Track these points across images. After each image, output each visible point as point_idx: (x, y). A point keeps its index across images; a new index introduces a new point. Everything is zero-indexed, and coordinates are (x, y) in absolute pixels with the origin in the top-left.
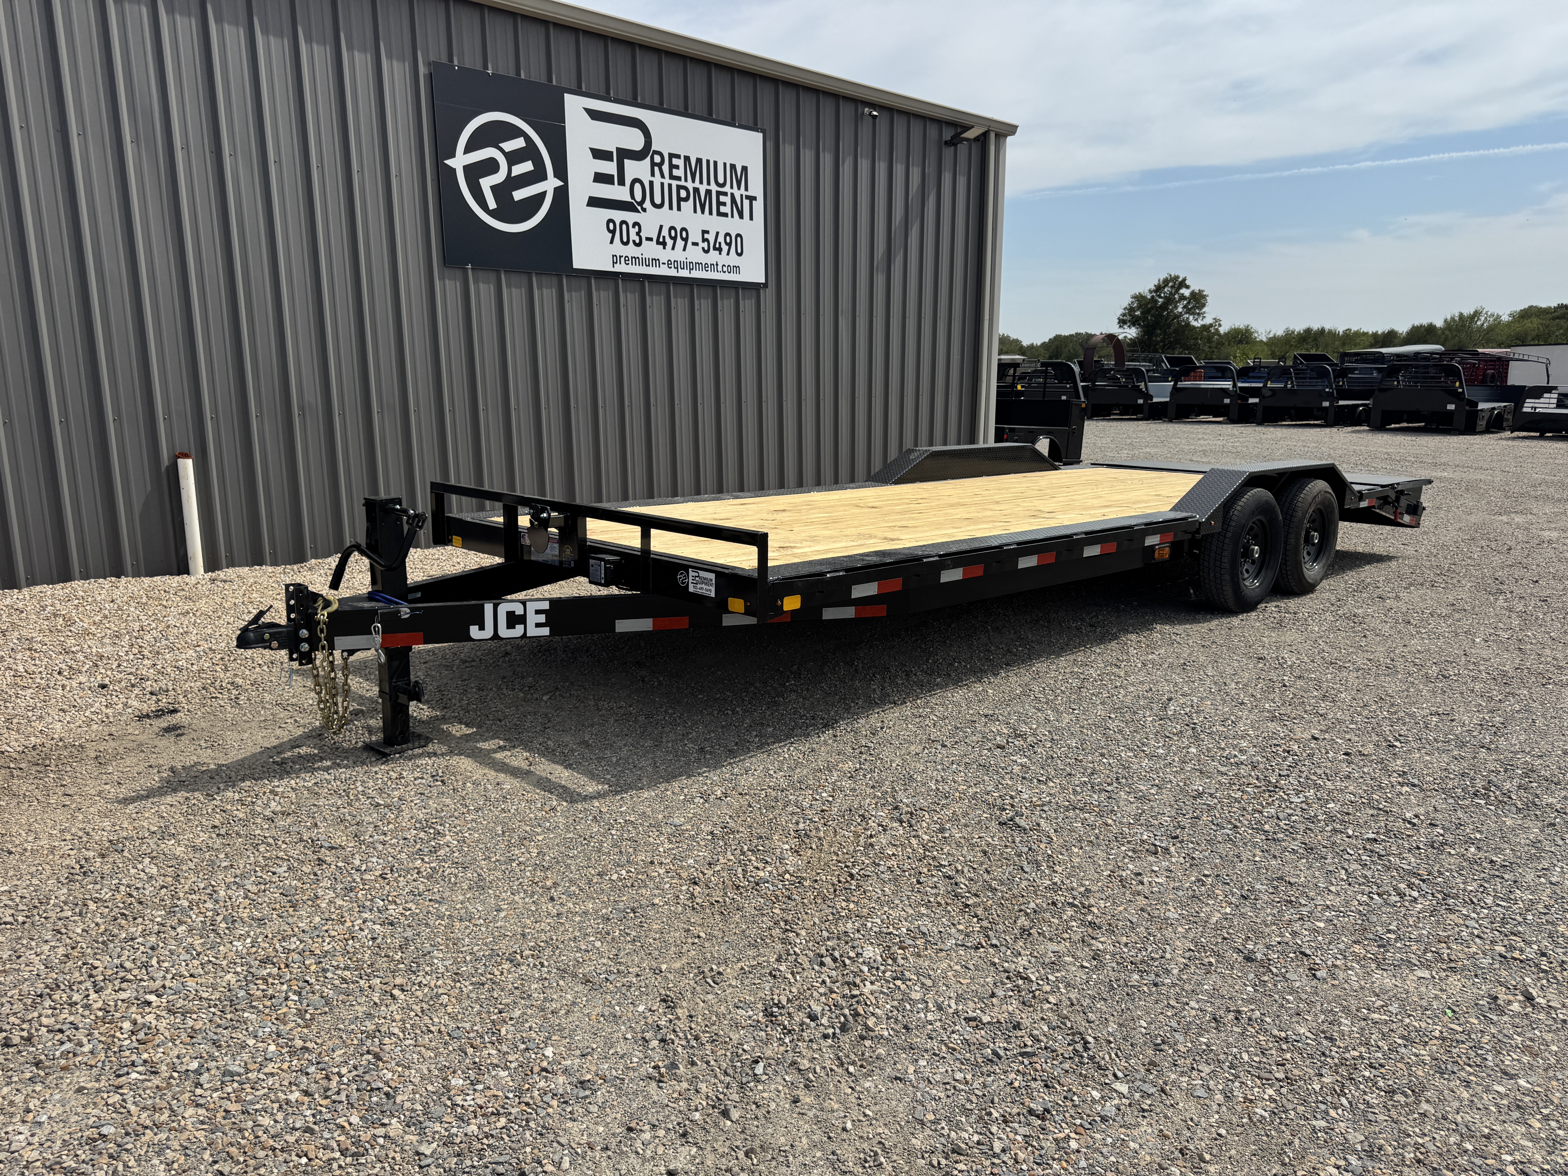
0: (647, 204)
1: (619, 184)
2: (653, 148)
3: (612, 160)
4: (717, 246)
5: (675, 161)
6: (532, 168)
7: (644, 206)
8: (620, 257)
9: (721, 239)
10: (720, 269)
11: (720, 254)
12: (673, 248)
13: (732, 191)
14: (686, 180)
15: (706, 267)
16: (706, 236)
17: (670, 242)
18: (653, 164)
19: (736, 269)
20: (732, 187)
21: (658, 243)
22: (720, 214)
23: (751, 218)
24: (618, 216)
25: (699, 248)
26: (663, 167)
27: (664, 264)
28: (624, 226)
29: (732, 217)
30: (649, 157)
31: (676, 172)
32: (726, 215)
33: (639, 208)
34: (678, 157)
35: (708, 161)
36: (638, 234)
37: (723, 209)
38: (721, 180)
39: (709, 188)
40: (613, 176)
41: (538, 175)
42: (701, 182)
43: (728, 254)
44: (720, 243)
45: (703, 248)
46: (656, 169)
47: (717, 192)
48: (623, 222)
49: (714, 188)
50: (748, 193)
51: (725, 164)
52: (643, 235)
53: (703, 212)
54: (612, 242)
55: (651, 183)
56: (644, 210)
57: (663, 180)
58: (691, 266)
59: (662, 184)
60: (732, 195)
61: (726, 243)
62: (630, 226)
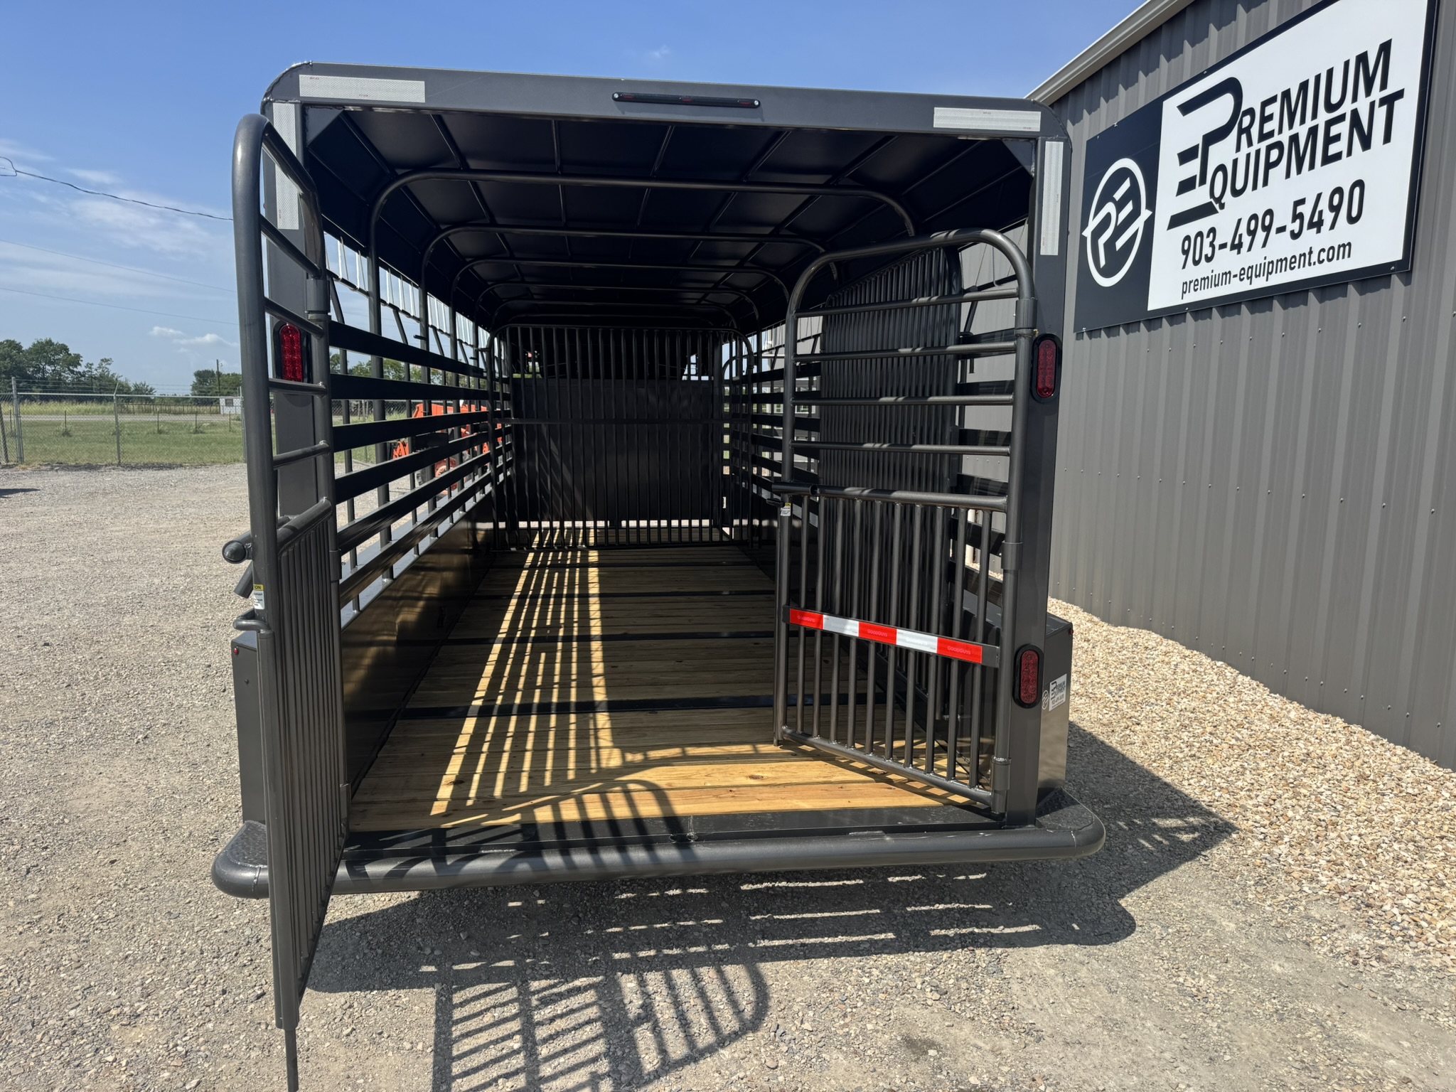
0: (1228, 196)
1: (1200, 184)
2: (1244, 107)
3: (1196, 157)
4: (1316, 219)
5: (1268, 111)
6: (1131, 208)
7: (1223, 201)
8: (1190, 282)
9: (1324, 205)
10: (1314, 258)
11: (1319, 231)
12: (1249, 249)
13: (1354, 106)
14: (1280, 131)
15: (1292, 263)
16: (1300, 209)
18: (1241, 131)
19: (1346, 248)
20: (1355, 99)
21: (1233, 247)
22: (1327, 159)
23: (1387, 139)
24: (1191, 228)
25: (1287, 234)
26: (1252, 130)
27: (1235, 276)
28: (1199, 239)
29: (1349, 153)
30: (1237, 125)
31: (1268, 127)
32: (1338, 156)
33: (1217, 206)
34: (1273, 100)
35: (1318, 78)
36: (1212, 245)
37: (1333, 149)
38: (1335, 99)
39: (1314, 123)
40: (1195, 177)
41: (1135, 214)
43: (1332, 227)
44: (1321, 212)
45: (1292, 232)
47: (1326, 122)
48: (1200, 234)
49: (1323, 116)
50: (1384, 93)
51: (1347, 64)
52: (1217, 244)
53: (1299, 171)
54: (1184, 267)
55: (1235, 162)
56: (1222, 206)
57: (1250, 150)
58: (1270, 267)
59: (1248, 156)
60: (1355, 113)
61: (1331, 207)
62: (1205, 235)
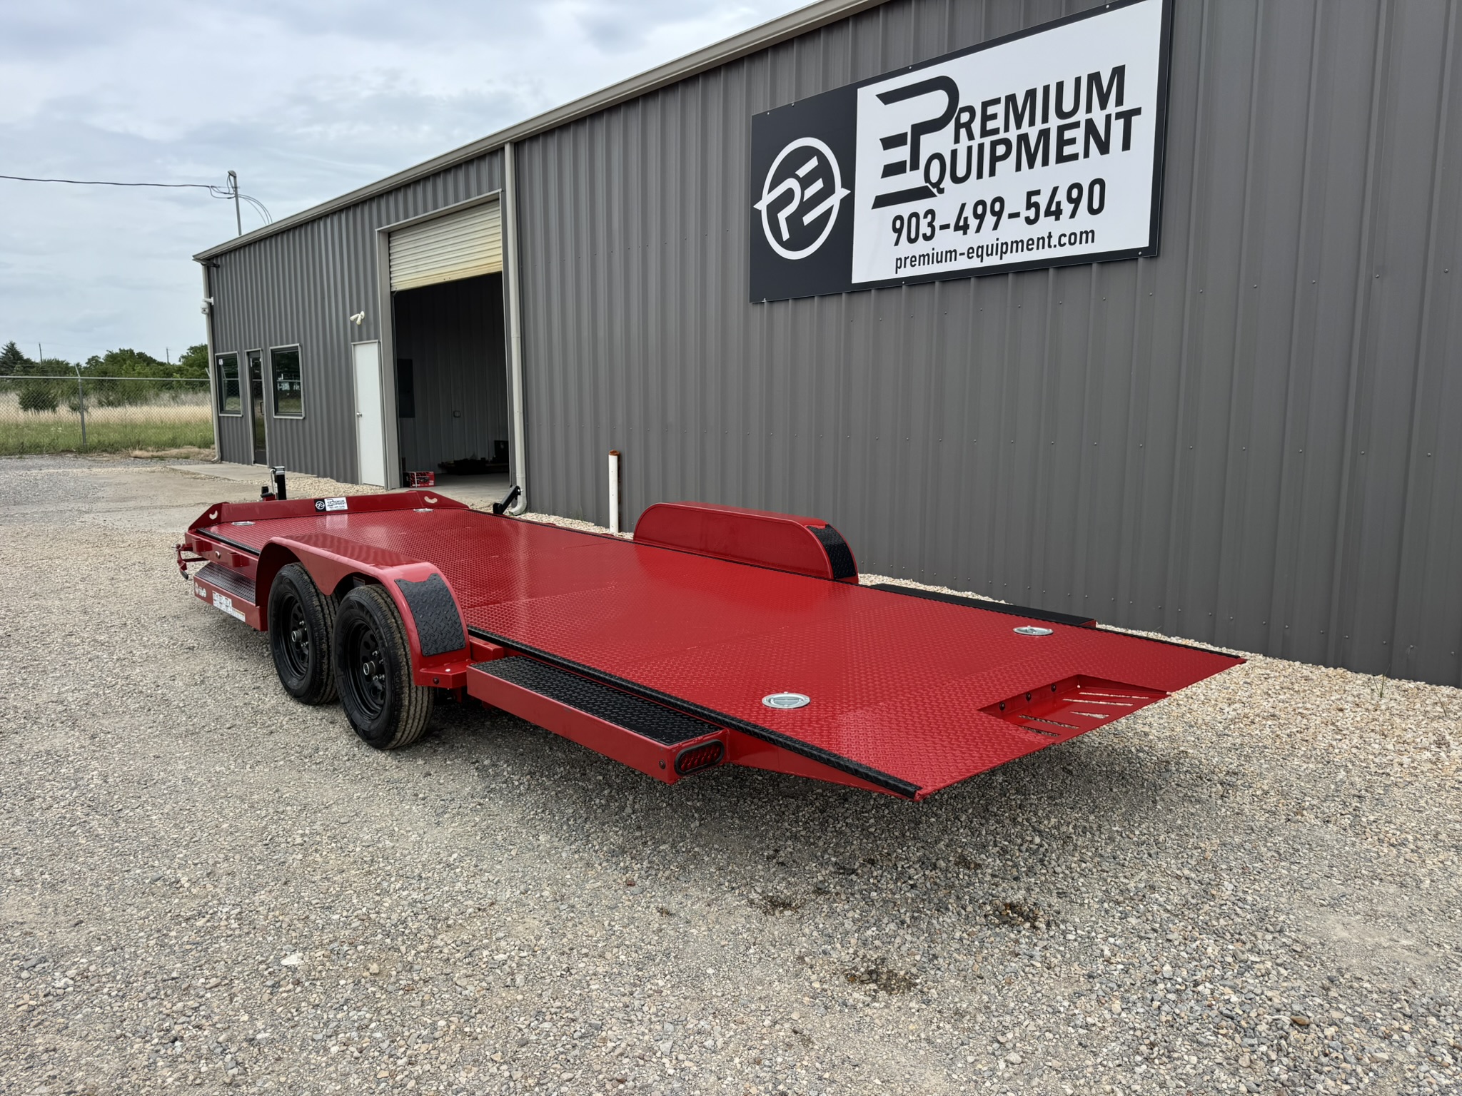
0: (947, 183)
1: (912, 169)
2: (961, 105)
3: (904, 144)
4: (1053, 208)
5: (991, 110)
6: (822, 186)
7: (941, 186)
8: (906, 259)
9: (1061, 196)
10: (1054, 241)
11: (1057, 219)
12: (978, 230)
13: (1089, 116)
15: (1029, 245)
16: (1034, 199)
17: (973, 223)
18: (958, 126)
19: (1089, 235)
20: (1089, 110)
21: (957, 228)
22: (1061, 159)
23: (1126, 146)
24: (905, 209)
25: (1022, 219)
26: (972, 125)
27: (962, 254)
28: (914, 220)
30: (953, 120)
31: (991, 125)
32: (1074, 157)
33: (935, 191)
34: (997, 101)
35: (1046, 89)
36: (931, 225)
37: (1068, 150)
38: (1068, 106)
39: (1045, 126)
40: (906, 161)
41: (828, 191)
42: (1032, 123)
43: (1073, 216)
44: (1058, 204)
45: (1029, 221)
46: (963, 132)
47: (1059, 127)
48: (916, 215)
49: (1054, 122)
50: (1120, 109)
51: (1078, 80)
52: (937, 224)
53: (1031, 165)
54: (897, 244)
55: (954, 153)
56: (941, 191)
57: (971, 143)
58: (1003, 248)
59: (970, 149)
60: (1090, 123)
61: (1070, 199)
62: (922, 216)
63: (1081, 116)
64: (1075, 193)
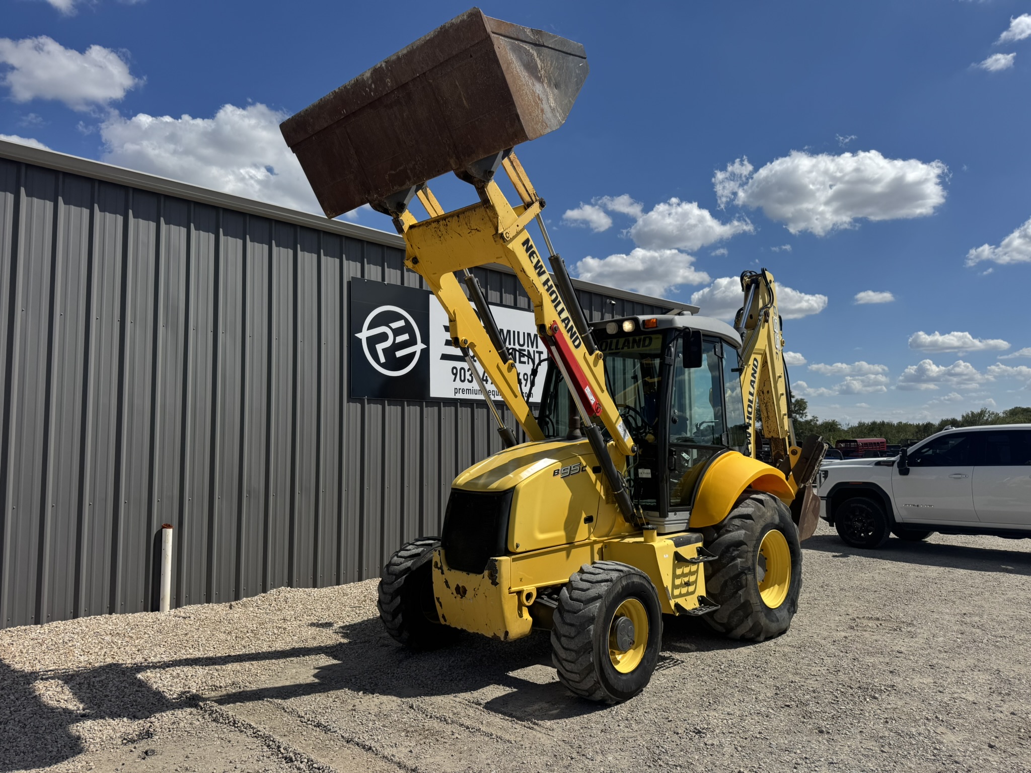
6: (408, 338)
8: (459, 389)
19: (531, 394)
20: (528, 347)
22: (521, 362)
24: (459, 365)
29: (528, 363)
32: (524, 363)
35: (514, 332)
36: (471, 375)
37: (523, 359)
38: (521, 342)
39: (514, 347)
41: (412, 342)
42: (510, 344)
43: (526, 386)
47: (519, 349)
48: (462, 369)
49: (517, 347)
50: (538, 350)
51: (524, 333)
54: (454, 381)
60: (528, 351)
61: (524, 379)
62: (466, 371)
63: (525, 347)
64: (526, 376)
